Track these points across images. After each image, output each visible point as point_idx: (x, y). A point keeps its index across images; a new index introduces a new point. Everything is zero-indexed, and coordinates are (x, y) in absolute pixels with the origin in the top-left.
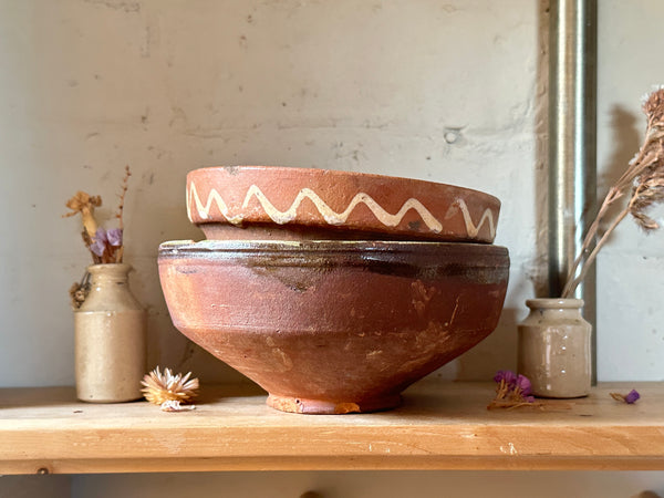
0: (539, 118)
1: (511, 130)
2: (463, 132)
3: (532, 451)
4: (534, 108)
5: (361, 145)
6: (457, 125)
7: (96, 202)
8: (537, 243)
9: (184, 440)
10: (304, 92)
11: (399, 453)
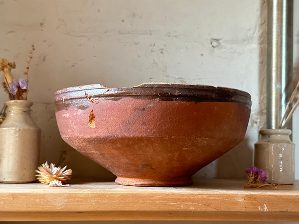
0: (261, 36)
1: (246, 42)
2: (220, 41)
3: (277, 209)
4: (258, 31)
5: (165, 46)
6: (217, 38)
7: (12, 66)
8: (260, 103)
9: (67, 201)
10: (134, 15)
11: (199, 210)
